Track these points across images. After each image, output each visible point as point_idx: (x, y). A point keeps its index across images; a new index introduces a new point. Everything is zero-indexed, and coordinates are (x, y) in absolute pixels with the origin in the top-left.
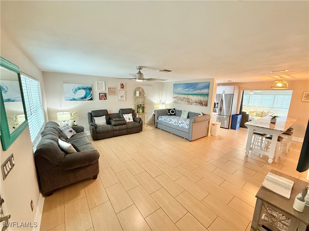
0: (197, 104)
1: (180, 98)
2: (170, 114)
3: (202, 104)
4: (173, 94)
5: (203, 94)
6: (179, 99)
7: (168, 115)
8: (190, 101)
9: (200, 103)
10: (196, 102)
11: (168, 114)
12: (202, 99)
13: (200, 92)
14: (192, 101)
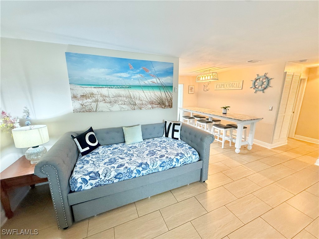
0: (154, 106)
1: (102, 96)
2: (88, 148)
3: (164, 104)
4: (69, 86)
5: (164, 86)
6: (100, 99)
7: (84, 154)
8: (137, 102)
9: (159, 104)
10: (152, 103)
11: (82, 150)
12: (163, 95)
13: (159, 82)
14: (140, 102)
